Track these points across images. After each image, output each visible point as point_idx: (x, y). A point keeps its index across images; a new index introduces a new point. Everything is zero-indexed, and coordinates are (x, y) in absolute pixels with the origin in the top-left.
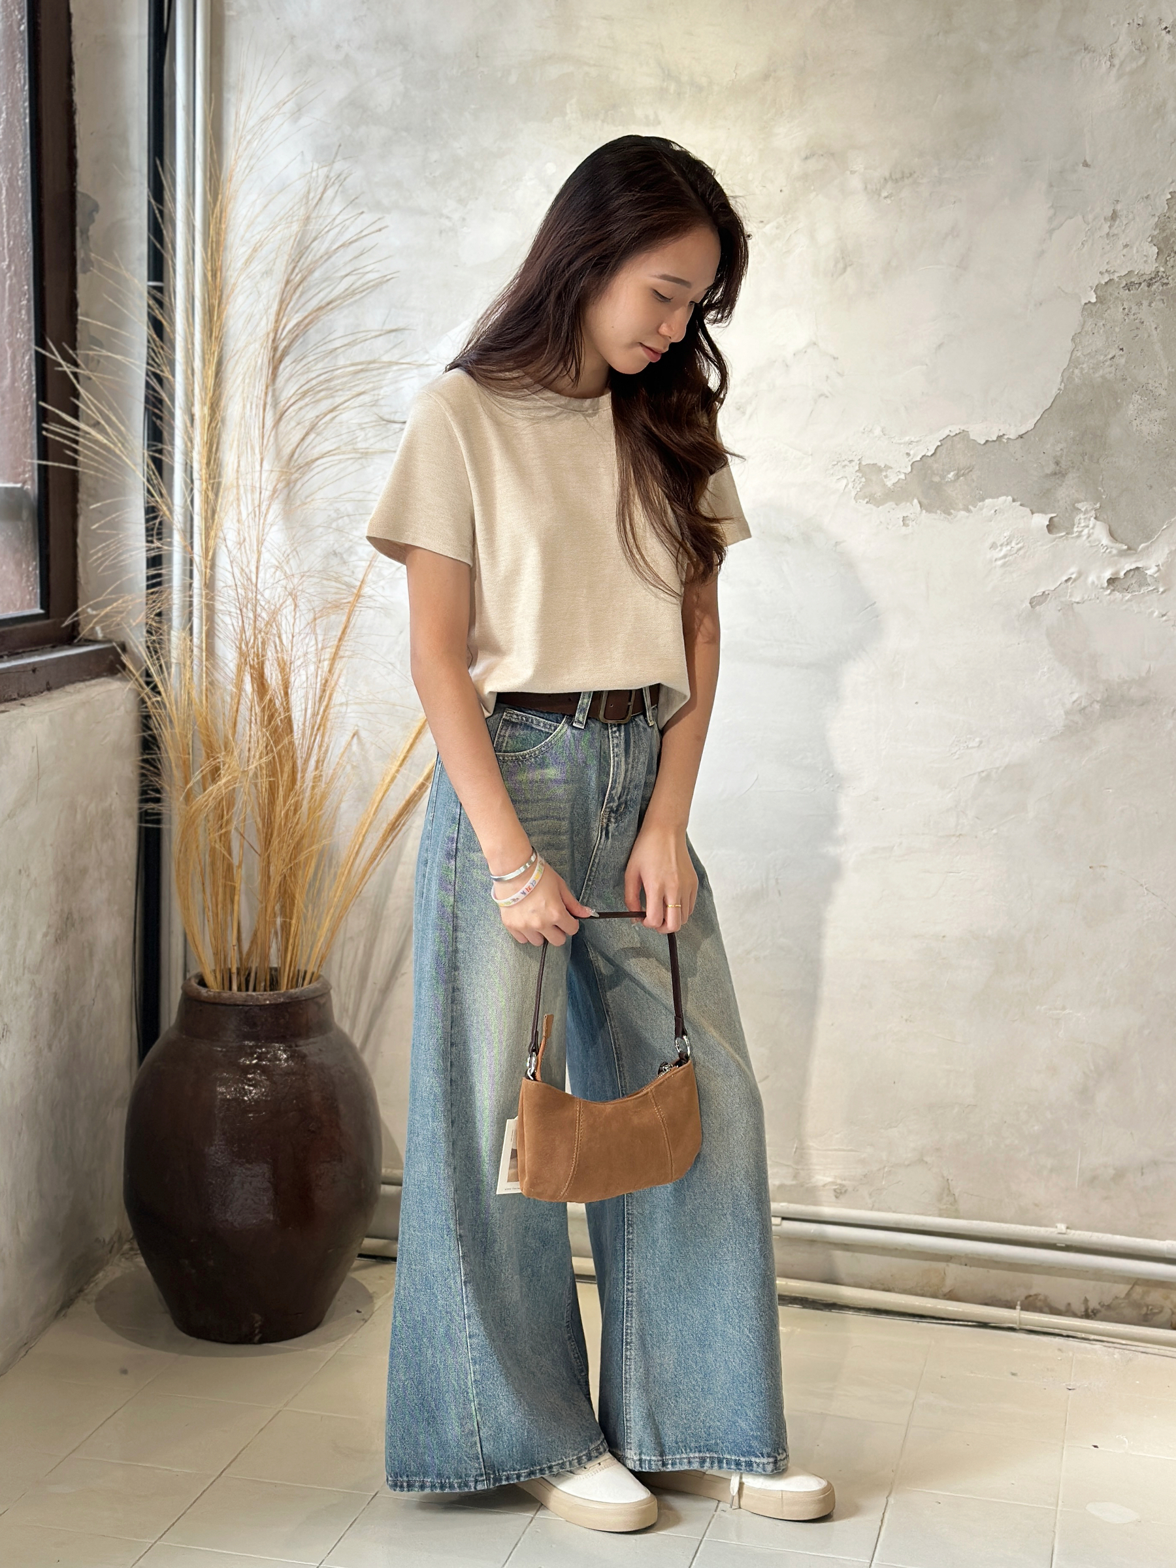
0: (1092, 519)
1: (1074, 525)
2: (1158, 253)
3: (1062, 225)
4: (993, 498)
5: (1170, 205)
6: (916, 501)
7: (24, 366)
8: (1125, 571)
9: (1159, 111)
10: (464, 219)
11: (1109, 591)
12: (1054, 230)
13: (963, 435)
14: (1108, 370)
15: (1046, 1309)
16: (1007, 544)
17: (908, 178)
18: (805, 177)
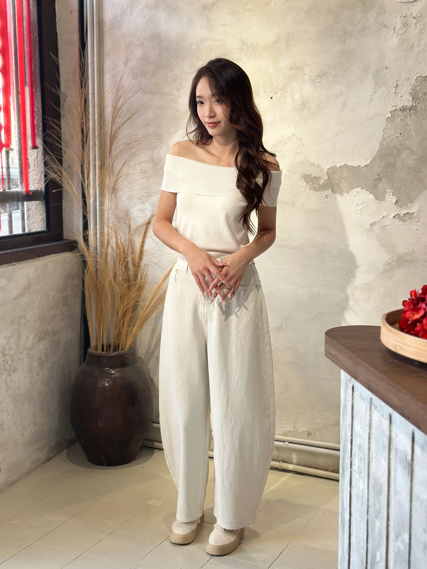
0: (391, 195)
1: (385, 197)
2: (413, 99)
3: (378, 90)
4: (357, 188)
5: (417, 81)
6: (330, 190)
8: (403, 214)
12: (376, 92)
13: (346, 165)
14: (396, 141)
16: (362, 205)
17: (325, 75)
18: (290, 76)
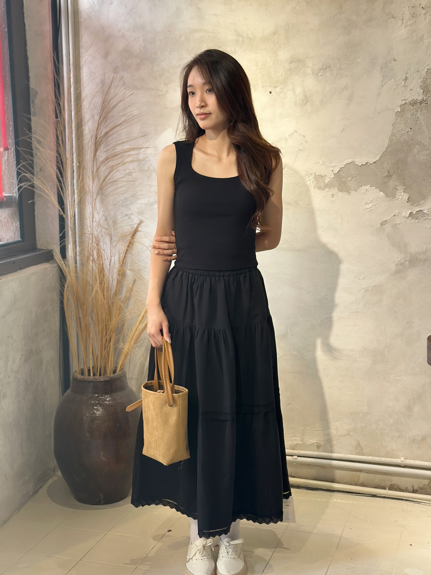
0: (402, 192)
1: (396, 195)
2: (423, 92)
3: (387, 83)
4: (365, 186)
5: (427, 74)
6: (336, 188)
7: (12, 152)
8: (416, 212)
9: (422, 38)
10: (167, 91)
11: (410, 219)
12: (384, 85)
13: (353, 162)
14: (406, 136)
15: (398, 490)
16: (371, 203)
17: (328, 68)
18: (290, 70)
